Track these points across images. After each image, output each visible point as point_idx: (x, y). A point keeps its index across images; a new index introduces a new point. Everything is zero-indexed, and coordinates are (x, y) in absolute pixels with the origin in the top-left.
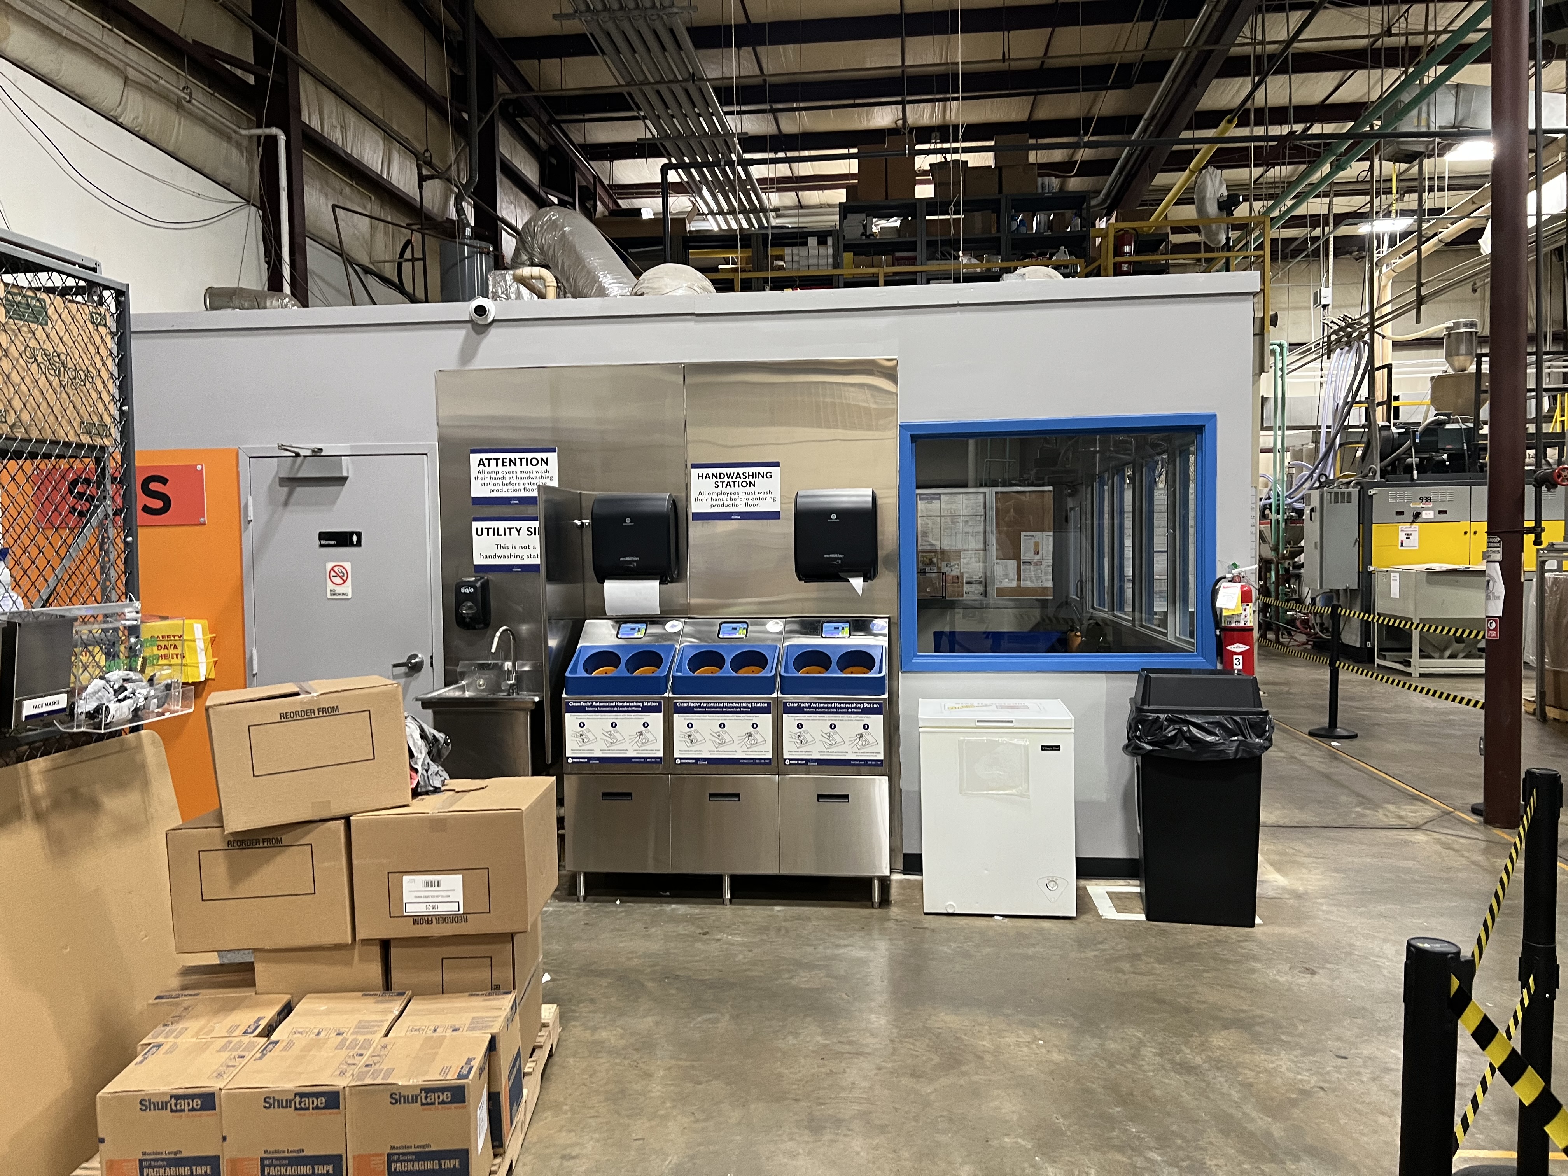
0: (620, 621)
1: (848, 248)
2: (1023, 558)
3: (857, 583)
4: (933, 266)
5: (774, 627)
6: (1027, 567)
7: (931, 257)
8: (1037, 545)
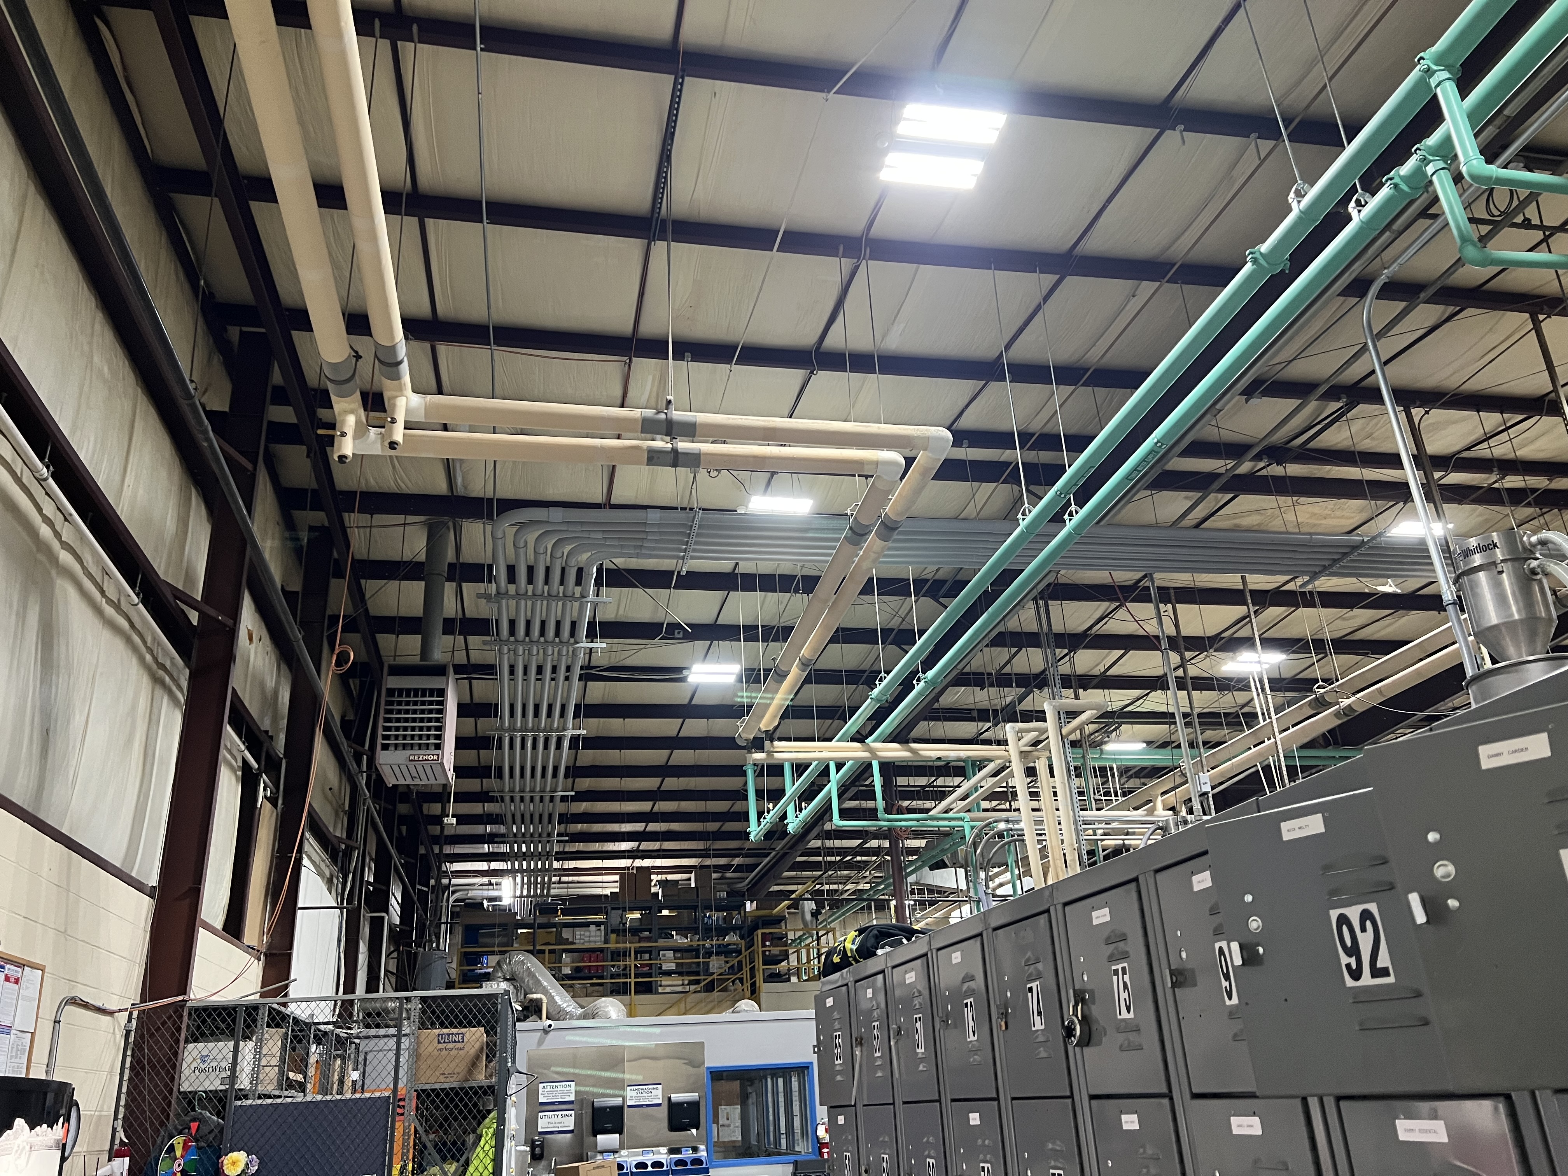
0: (602, 1152)
1: (613, 931)
2: (721, 1123)
3: (694, 1131)
4: (661, 943)
5: (664, 1150)
6: (723, 1128)
7: (660, 937)
8: (727, 1113)
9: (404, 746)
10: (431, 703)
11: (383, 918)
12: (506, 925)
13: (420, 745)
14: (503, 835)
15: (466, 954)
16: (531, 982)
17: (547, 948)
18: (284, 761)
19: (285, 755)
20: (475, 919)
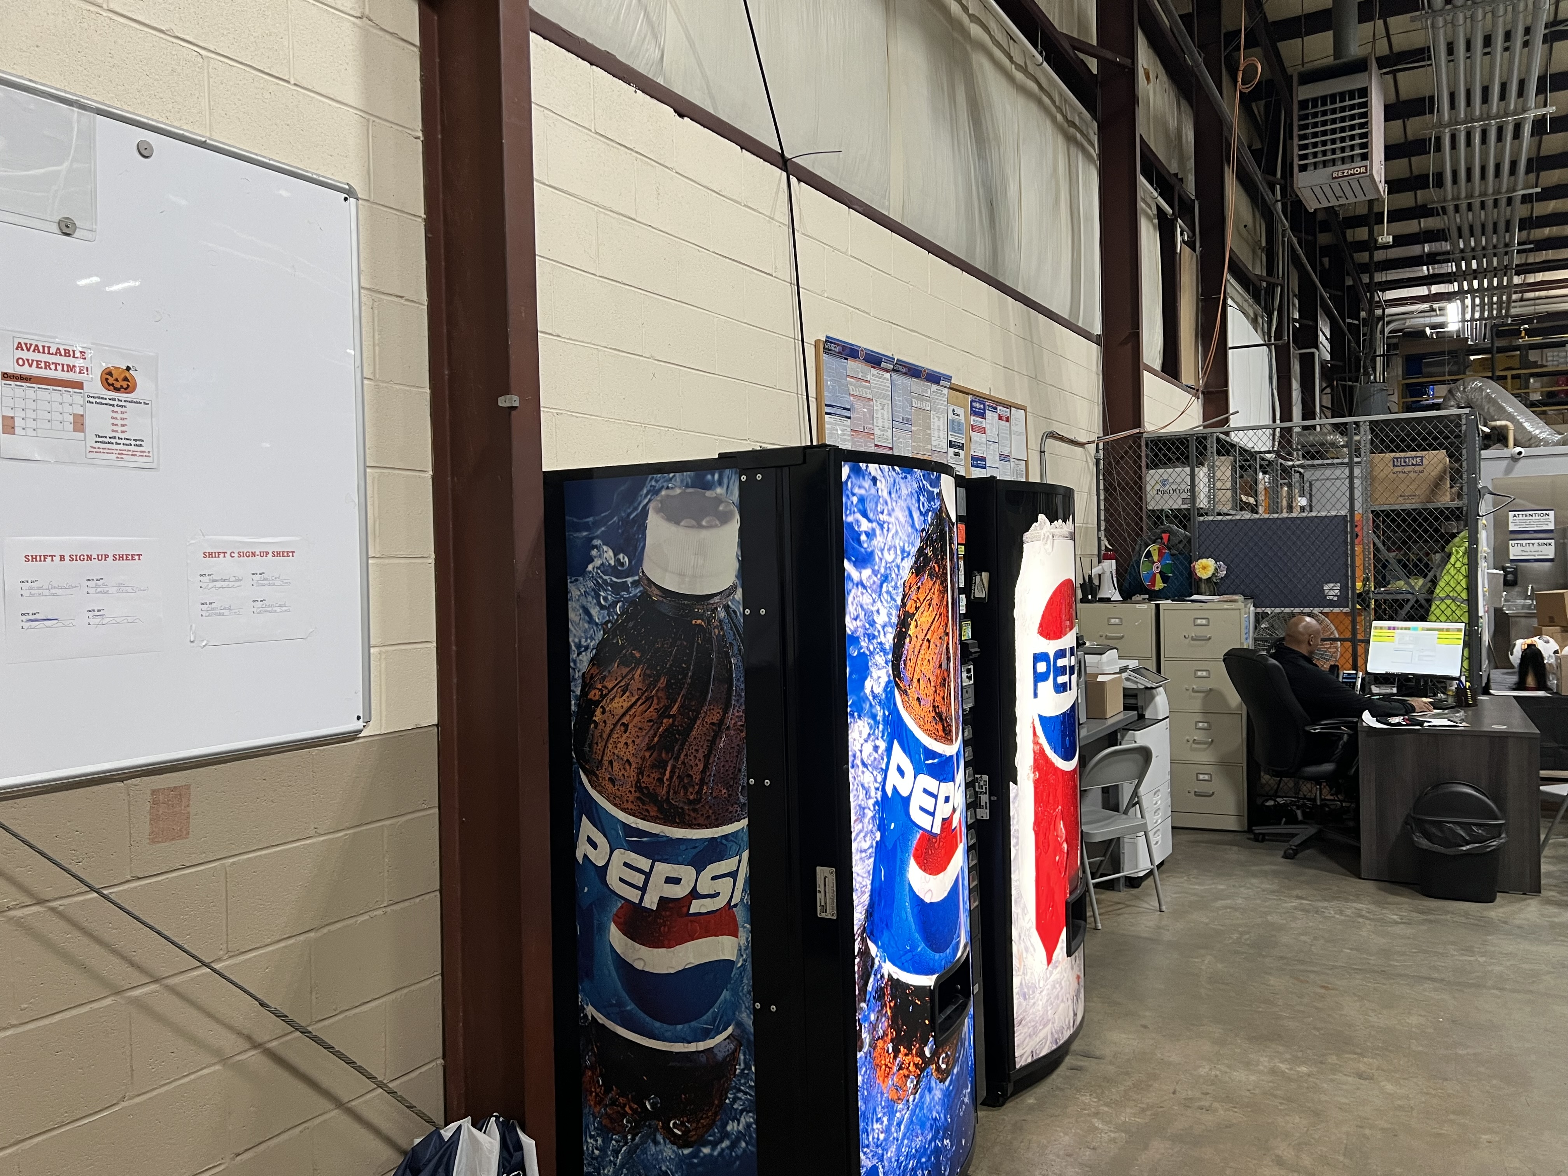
9: (1325, 164)
10: (1352, 107)
11: (1313, 354)
12: (1456, 352)
13: (1343, 159)
14: (1448, 253)
15: (1408, 385)
16: (1492, 409)
17: (1509, 373)
18: (1196, 202)
19: (1196, 196)
20: (1416, 349)
